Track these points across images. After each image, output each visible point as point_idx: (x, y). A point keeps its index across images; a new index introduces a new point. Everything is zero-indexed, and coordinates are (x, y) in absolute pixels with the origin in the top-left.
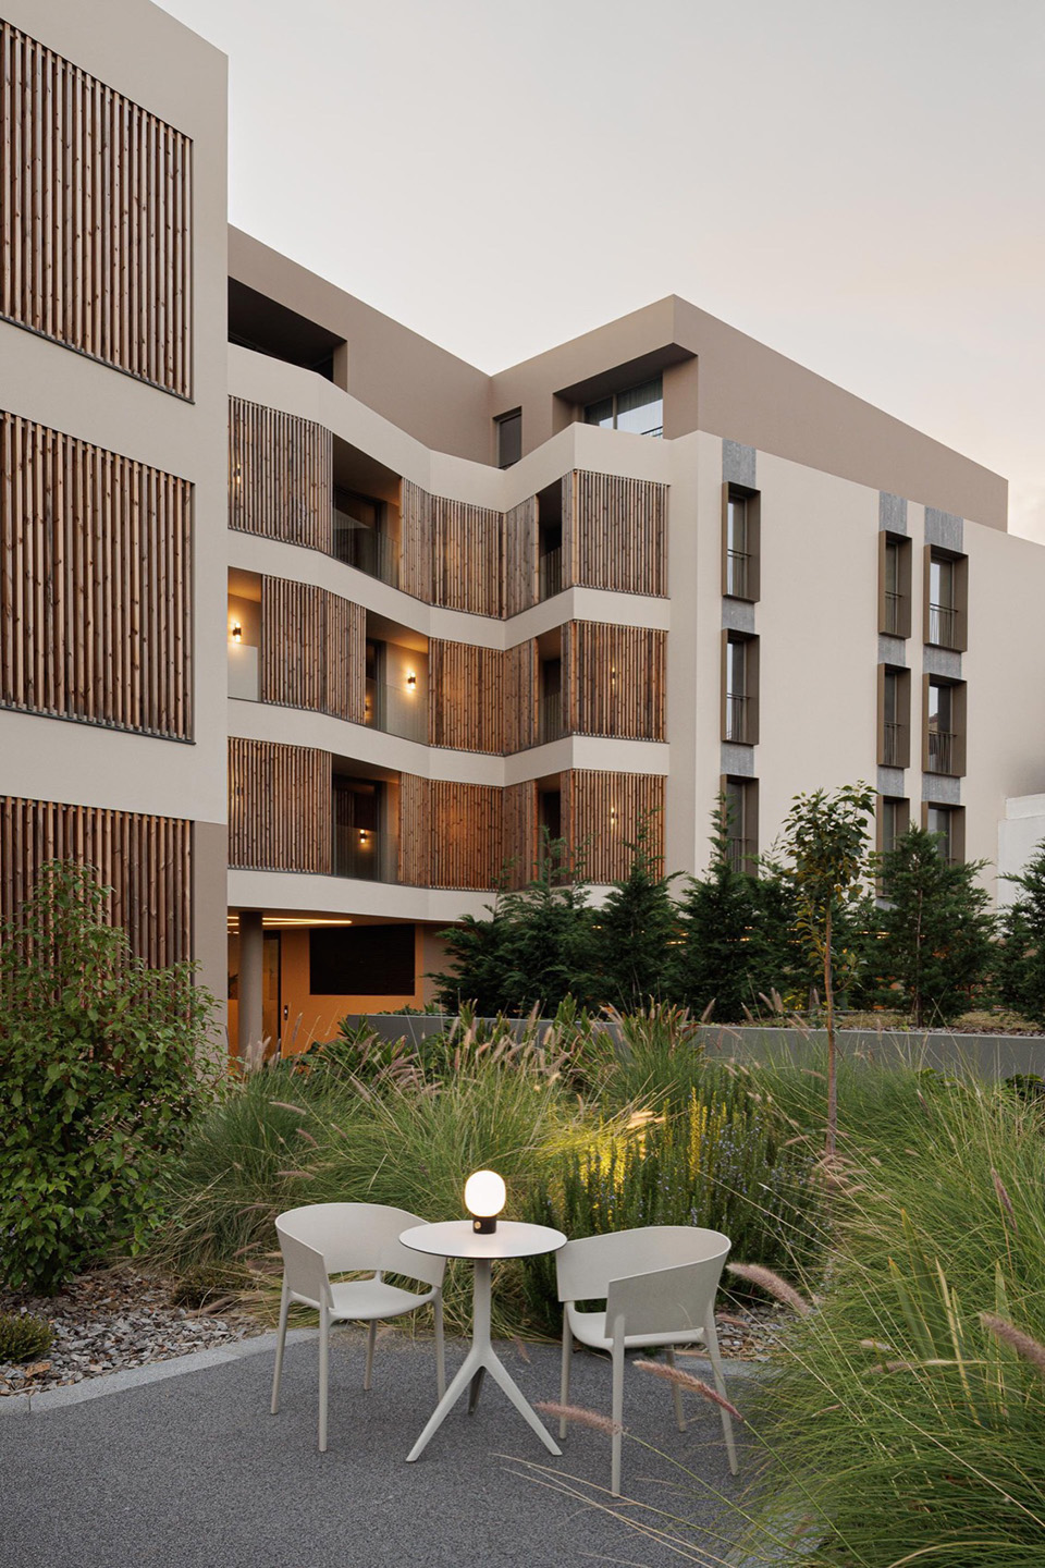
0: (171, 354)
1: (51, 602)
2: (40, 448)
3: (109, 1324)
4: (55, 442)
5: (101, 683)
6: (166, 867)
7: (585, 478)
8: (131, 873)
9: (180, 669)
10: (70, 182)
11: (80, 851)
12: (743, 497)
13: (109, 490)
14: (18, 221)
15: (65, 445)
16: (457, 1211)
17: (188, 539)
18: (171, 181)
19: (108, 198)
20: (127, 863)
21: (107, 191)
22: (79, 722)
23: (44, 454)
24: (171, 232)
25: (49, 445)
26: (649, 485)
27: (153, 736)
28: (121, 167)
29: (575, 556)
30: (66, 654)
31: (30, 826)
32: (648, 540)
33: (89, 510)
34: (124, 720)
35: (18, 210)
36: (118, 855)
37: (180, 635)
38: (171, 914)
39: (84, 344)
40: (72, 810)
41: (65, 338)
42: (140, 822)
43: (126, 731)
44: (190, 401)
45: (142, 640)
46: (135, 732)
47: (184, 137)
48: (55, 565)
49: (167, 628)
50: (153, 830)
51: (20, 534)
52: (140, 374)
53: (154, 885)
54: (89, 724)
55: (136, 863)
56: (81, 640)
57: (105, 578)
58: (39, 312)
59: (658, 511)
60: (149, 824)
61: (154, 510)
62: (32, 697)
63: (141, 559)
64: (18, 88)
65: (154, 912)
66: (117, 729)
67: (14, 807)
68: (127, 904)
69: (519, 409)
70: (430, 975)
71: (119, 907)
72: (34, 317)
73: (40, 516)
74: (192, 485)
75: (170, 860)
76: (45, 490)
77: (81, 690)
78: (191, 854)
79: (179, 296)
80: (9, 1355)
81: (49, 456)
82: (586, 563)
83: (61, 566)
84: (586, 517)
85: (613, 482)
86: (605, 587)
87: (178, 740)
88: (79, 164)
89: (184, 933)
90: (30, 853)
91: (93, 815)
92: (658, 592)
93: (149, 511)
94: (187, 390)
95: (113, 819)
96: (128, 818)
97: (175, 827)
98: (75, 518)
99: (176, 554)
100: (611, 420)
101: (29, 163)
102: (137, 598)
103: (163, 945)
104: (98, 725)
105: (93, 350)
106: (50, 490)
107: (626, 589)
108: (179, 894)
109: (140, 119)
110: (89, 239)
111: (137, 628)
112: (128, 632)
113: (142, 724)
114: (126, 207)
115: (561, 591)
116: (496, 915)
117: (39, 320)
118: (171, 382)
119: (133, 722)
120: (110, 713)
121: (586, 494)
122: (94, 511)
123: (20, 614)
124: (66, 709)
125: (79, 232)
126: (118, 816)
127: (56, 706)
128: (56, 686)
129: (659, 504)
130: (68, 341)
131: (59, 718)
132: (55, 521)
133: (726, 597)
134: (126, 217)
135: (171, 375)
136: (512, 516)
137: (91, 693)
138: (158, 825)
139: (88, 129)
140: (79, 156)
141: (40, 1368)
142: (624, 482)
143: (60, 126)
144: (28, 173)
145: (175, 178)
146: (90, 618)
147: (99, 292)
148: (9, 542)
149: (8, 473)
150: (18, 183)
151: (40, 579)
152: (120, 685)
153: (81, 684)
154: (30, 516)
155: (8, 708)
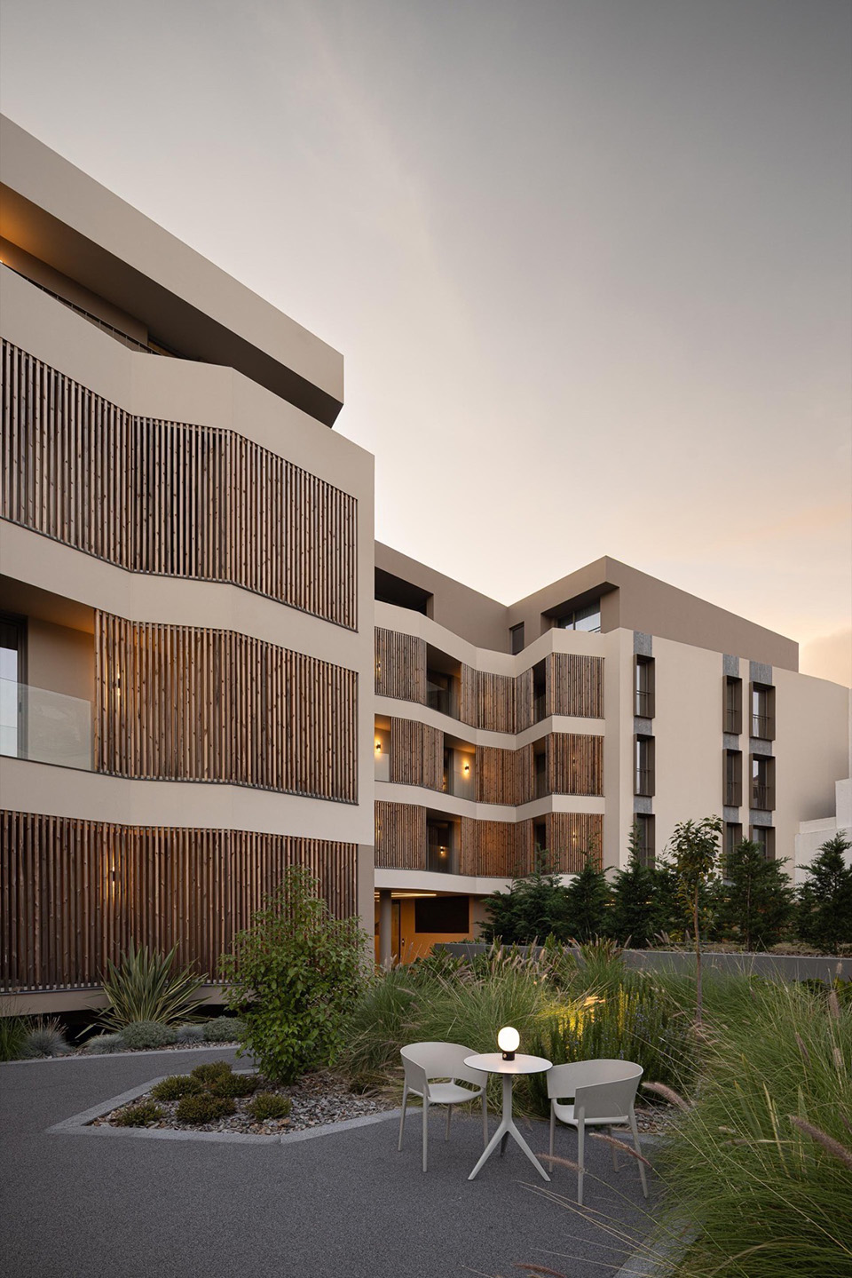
0: (347, 608)
1: (289, 736)
2: (284, 660)
4: (291, 656)
5: (313, 776)
6: (344, 868)
7: (558, 657)
8: (327, 871)
9: (351, 767)
10: (298, 527)
11: (303, 861)
12: (646, 663)
13: (317, 679)
14: (274, 548)
15: (296, 658)
17: (355, 701)
18: (347, 522)
19: (316, 533)
20: (325, 866)
21: (316, 529)
22: (302, 795)
23: (286, 662)
24: (347, 547)
25: (289, 658)
26: (592, 659)
27: (338, 801)
28: (323, 517)
29: (553, 699)
30: (296, 762)
31: (279, 848)
32: (592, 688)
34: (324, 794)
35: (274, 543)
36: (321, 863)
37: (351, 750)
38: (347, 892)
39: (305, 607)
40: (299, 840)
41: (296, 604)
42: (332, 845)
43: (325, 799)
44: (356, 631)
45: (333, 753)
46: (330, 800)
47: (353, 499)
48: (291, 718)
49: (345, 746)
50: (338, 849)
51: (275, 703)
52: (332, 620)
53: (338, 877)
54: (307, 796)
55: (330, 866)
56: (303, 754)
57: (315, 723)
58: (284, 592)
59: (598, 672)
60: (336, 846)
61: (339, 687)
62: (280, 784)
63: (332, 712)
64: (274, 482)
65: (338, 891)
66: (320, 798)
67: (272, 839)
68: (325, 887)
69: (523, 623)
70: (478, 923)
72: (282, 595)
73: (284, 694)
74: (357, 673)
75: (346, 864)
76: (287, 680)
77: (304, 779)
78: (356, 861)
79: (351, 580)
81: (289, 664)
82: (559, 702)
83: (294, 718)
84: (559, 678)
85: (572, 658)
86: (569, 715)
87: (350, 803)
88: (303, 517)
89: (353, 901)
90: (279, 862)
91: (309, 842)
92: (599, 715)
93: (336, 688)
94: (355, 626)
95: (319, 844)
96: (326, 843)
97: (349, 847)
98: (301, 693)
99: (349, 709)
100: (572, 625)
101: (279, 519)
102: (330, 732)
103: (343, 908)
104: (312, 797)
105: (310, 609)
106: (289, 680)
107: (581, 715)
108: (351, 882)
109: (332, 492)
110: (307, 554)
111: (331, 747)
113: (332, 795)
114: (325, 537)
115: (546, 717)
117: (284, 596)
118: (346, 623)
119: (328, 795)
120: (317, 790)
121: (559, 666)
122: (310, 689)
123: (274, 742)
124: (296, 789)
125: (303, 551)
126: (321, 842)
127: (291, 788)
128: (292, 778)
129: (598, 668)
130: (297, 606)
131: (293, 794)
132: (291, 695)
133: (636, 716)
134: (325, 542)
135: (346, 619)
136: (519, 679)
137: (308, 781)
138: (340, 846)
139: (307, 499)
140: (303, 513)
141: (285, 1121)
142: (580, 658)
143: (294, 499)
144: (279, 524)
145: (349, 520)
146: (308, 743)
147: (312, 580)
148: (270, 708)
149: (269, 673)
150: (274, 529)
151: (284, 725)
152: (322, 776)
153: (304, 776)
154: (279, 694)
155: (269, 790)
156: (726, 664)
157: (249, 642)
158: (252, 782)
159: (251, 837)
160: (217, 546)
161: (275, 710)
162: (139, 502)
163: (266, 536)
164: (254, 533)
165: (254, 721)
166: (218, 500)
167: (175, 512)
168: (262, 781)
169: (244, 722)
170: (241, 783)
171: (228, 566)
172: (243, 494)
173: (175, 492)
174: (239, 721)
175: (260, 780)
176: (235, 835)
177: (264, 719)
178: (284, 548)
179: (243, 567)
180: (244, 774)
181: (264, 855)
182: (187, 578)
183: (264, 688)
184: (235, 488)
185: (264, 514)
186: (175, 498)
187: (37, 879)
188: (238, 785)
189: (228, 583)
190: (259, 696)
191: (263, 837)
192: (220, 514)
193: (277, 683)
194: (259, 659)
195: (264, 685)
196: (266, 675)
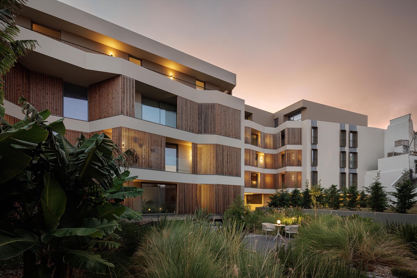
0: (239, 135)
1: (227, 164)
2: (226, 148)
4: (228, 147)
5: (232, 172)
7: (288, 129)
11: (230, 190)
12: (315, 129)
13: (233, 151)
16: (277, 223)
17: (240, 155)
18: (239, 116)
22: (230, 176)
24: (239, 122)
26: (299, 128)
27: (237, 177)
28: (234, 116)
29: (287, 140)
30: (229, 169)
32: (299, 137)
36: (234, 190)
37: (240, 165)
40: (229, 185)
43: (234, 176)
44: (241, 139)
47: (240, 111)
48: (228, 160)
49: (238, 165)
50: (237, 187)
52: (236, 138)
53: (237, 193)
54: (231, 176)
56: (230, 167)
57: (233, 160)
58: (227, 134)
59: (300, 132)
61: (237, 152)
62: (226, 174)
63: (236, 158)
64: (225, 111)
66: (233, 176)
67: (224, 186)
69: (278, 118)
73: (226, 155)
74: (241, 148)
75: (239, 190)
77: (230, 173)
78: (241, 189)
79: (240, 128)
82: (289, 141)
84: (289, 134)
85: (293, 129)
86: (292, 144)
87: (239, 177)
90: (226, 190)
92: (300, 144)
95: (233, 186)
96: (235, 186)
97: (239, 186)
98: (230, 154)
100: (293, 117)
102: (235, 162)
104: (232, 176)
106: (227, 152)
107: (295, 144)
109: (236, 110)
110: (231, 125)
112: (235, 166)
114: (234, 120)
115: (285, 145)
121: (289, 131)
123: (225, 165)
128: (228, 172)
129: (300, 131)
130: (229, 136)
132: (228, 155)
133: (312, 144)
135: (239, 137)
136: (277, 134)
139: (231, 113)
140: (230, 116)
142: (295, 128)
146: (231, 165)
147: (232, 130)
148: (224, 158)
151: (226, 162)
152: (234, 171)
155: (223, 175)
156: (341, 126)
157: (220, 145)
159: (220, 185)
160: (214, 127)
162: (199, 120)
163: (223, 123)
165: (221, 162)
166: (214, 118)
167: (206, 121)
168: (222, 174)
169: (219, 162)
171: (217, 131)
173: (206, 117)
176: (217, 185)
177: (223, 161)
178: (226, 125)
179: (219, 130)
180: (219, 173)
181: (223, 189)
182: (208, 134)
186: (206, 118)
187: (183, 195)
188: (218, 175)
189: (216, 134)
190: (222, 156)
191: (222, 185)
192: (214, 121)
193: (225, 153)
194: (222, 149)
195: (223, 154)
196: (223, 152)
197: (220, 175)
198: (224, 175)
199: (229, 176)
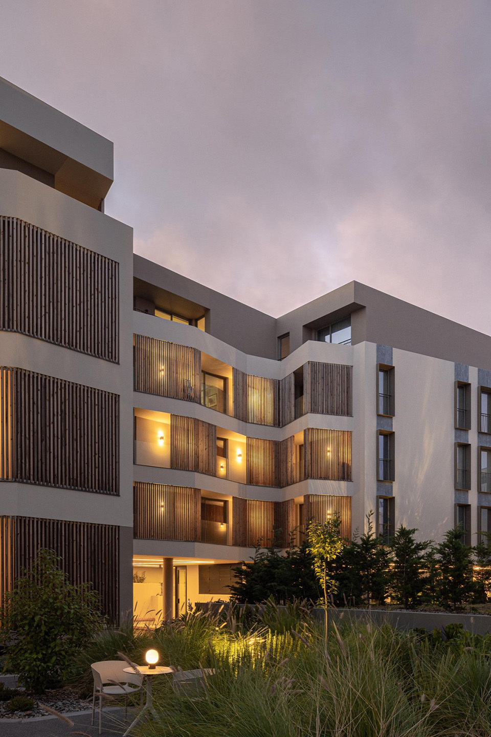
0: (110, 346)
1: (63, 445)
2: (59, 388)
3: (56, 703)
4: (65, 385)
5: (83, 474)
6: (108, 544)
7: (313, 365)
8: (94, 546)
9: (114, 467)
10: (71, 287)
11: (75, 539)
12: (387, 371)
13: (86, 401)
14: (51, 304)
15: (69, 385)
17: (118, 417)
18: (110, 280)
19: (85, 290)
20: (93, 543)
21: (85, 288)
22: (74, 489)
23: (61, 390)
24: (110, 299)
25: (63, 386)
26: (343, 366)
27: (103, 493)
28: (91, 278)
29: (309, 399)
30: (69, 464)
31: (55, 530)
32: (343, 391)
33: (78, 409)
34: (92, 488)
35: (51, 300)
36: (89, 540)
37: (114, 454)
38: (110, 562)
39: (76, 347)
40: (71, 523)
41: (69, 345)
42: (98, 527)
43: (93, 492)
44: (118, 363)
45: (99, 457)
46: (96, 492)
47: (116, 262)
48: (65, 430)
49: (109, 451)
50: (103, 530)
51: (52, 421)
52: (99, 355)
53: (103, 551)
54: (78, 490)
55: (96, 543)
56: (75, 458)
57: (84, 434)
58: (59, 337)
59: (347, 378)
60: (102, 527)
61: (104, 407)
62: (56, 481)
63: (98, 426)
64: (51, 255)
65: (103, 562)
66: (89, 491)
67: (49, 523)
68: (93, 558)
69: (289, 333)
71: (89, 560)
72: (57, 339)
73: (59, 413)
74: (119, 396)
75: (110, 541)
76: (61, 403)
77: (75, 477)
78: (118, 539)
79: (114, 324)
80: (19, 708)
81: (63, 390)
82: (314, 403)
83: (67, 431)
84: (314, 382)
85: (326, 366)
86: (323, 413)
87: (113, 495)
88: (74, 279)
89: (115, 570)
90: (55, 540)
91: (79, 525)
92: (348, 414)
93: (102, 408)
94: (117, 359)
95: (87, 526)
96: (93, 525)
97: (112, 528)
98: (73, 413)
99: (112, 423)
100: (329, 335)
101: (55, 282)
102: (97, 441)
103: (107, 574)
104: (82, 490)
105: (80, 348)
107: (332, 413)
108: (114, 554)
109: (98, 258)
110: (78, 307)
111: (97, 452)
112: (93, 454)
113: (99, 489)
114: (93, 293)
115: (302, 415)
116: (255, 561)
117: (59, 340)
118: (110, 357)
119: (95, 488)
120: (86, 486)
121: (314, 372)
122: (80, 409)
123: (52, 451)
124: (69, 485)
125: (75, 305)
126: (89, 525)
127: (65, 484)
128: (66, 476)
129: (348, 374)
131: (67, 489)
132: (65, 414)
133: (378, 415)
134: (93, 297)
135: (110, 354)
136: (284, 382)
137: (79, 478)
138: (105, 528)
139: (78, 266)
140: (74, 276)
141: (28, 712)
142: (332, 366)
143: (67, 266)
144: (55, 286)
145: (112, 279)
146: (79, 450)
147: (82, 326)
148: (48, 424)
149: (48, 398)
150: (51, 290)
151: (59, 437)
152: (90, 474)
153: (75, 475)
154: (55, 413)
155: (47, 486)
156: (458, 371)
157: (31, 376)
158: (34, 480)
159: (33, 521)
160: (6, 304)
161: (52, 425)
163: (45, 295)
164: (35, 294)
165: (36, 434)
166: (7, 270)
168: (42, 480)
169: (27, 436)
170: (25, 481)
171: (15, 319)
172: (27, 265)
174: (23, 434)
175: (40, 479)
176: (21, 520)
177: (44, 432)
178: (59, 304)
179: (27, 319)
180: (27, 474)
181: (43, 535)
183: (43, 410)
184: (20, 261)
185: (43, 279)
188: (23, 482)
189: (15, 331)
190: (39, 415)
192: (8, 281)
193: (54, 405)
194: (39, 388)
195: (44, 407)
196: (44, 399)
197: (31, 484)
198: (51, 486)
199: (70, 489)
